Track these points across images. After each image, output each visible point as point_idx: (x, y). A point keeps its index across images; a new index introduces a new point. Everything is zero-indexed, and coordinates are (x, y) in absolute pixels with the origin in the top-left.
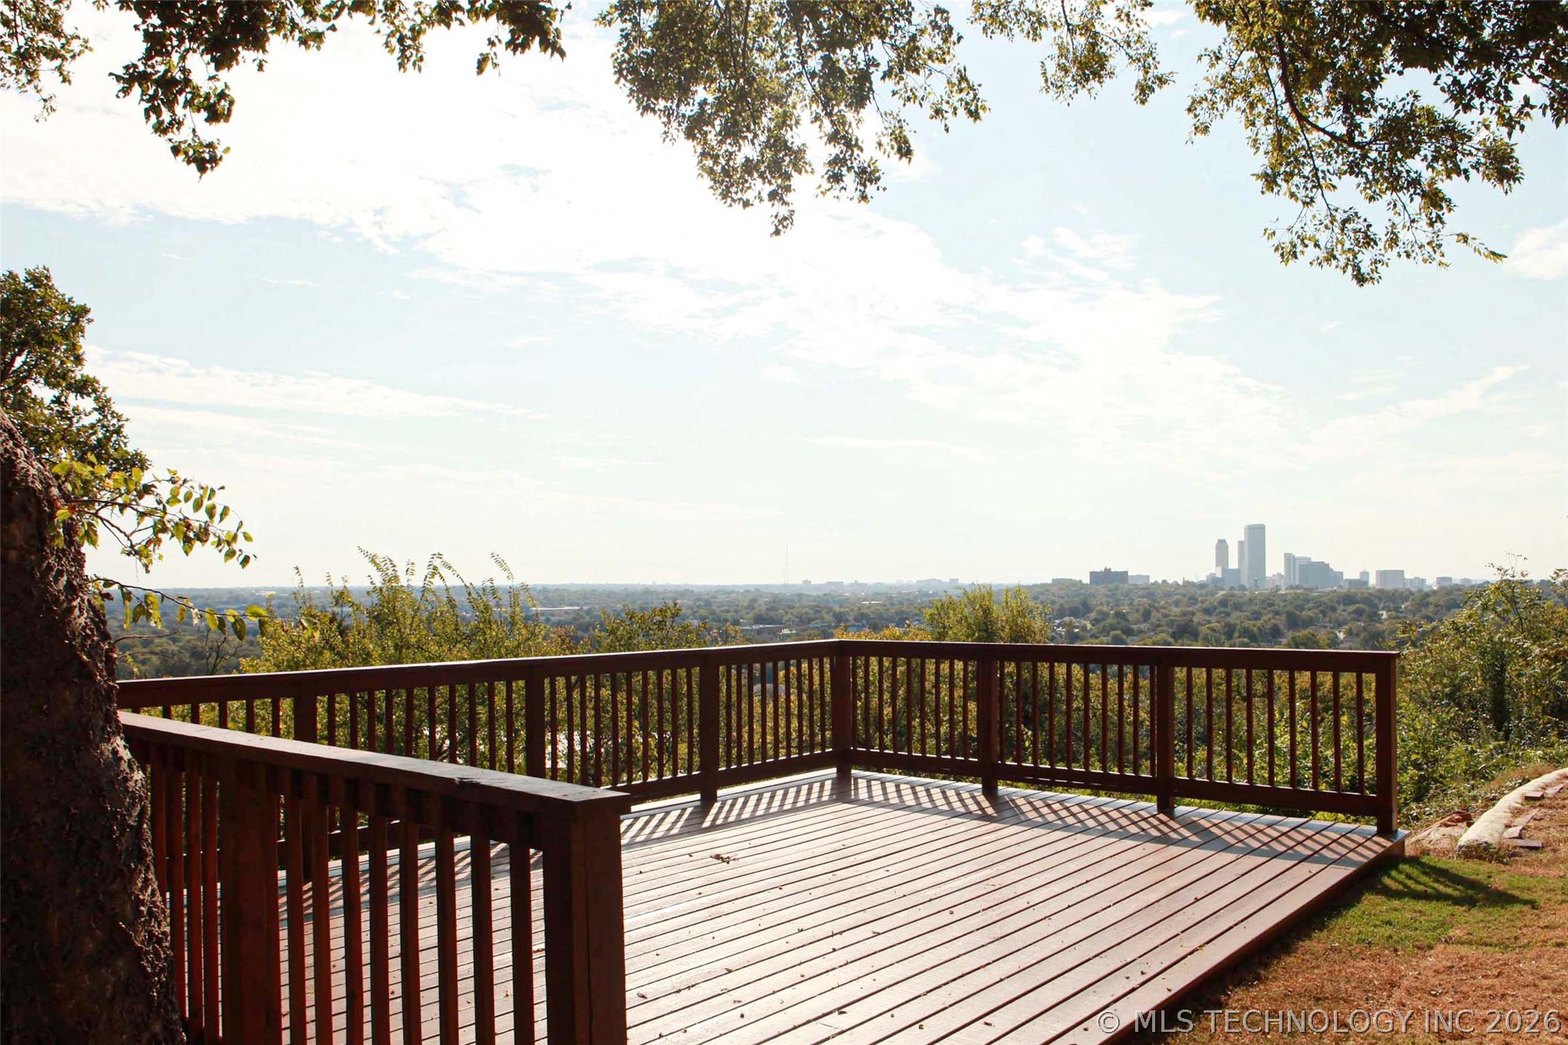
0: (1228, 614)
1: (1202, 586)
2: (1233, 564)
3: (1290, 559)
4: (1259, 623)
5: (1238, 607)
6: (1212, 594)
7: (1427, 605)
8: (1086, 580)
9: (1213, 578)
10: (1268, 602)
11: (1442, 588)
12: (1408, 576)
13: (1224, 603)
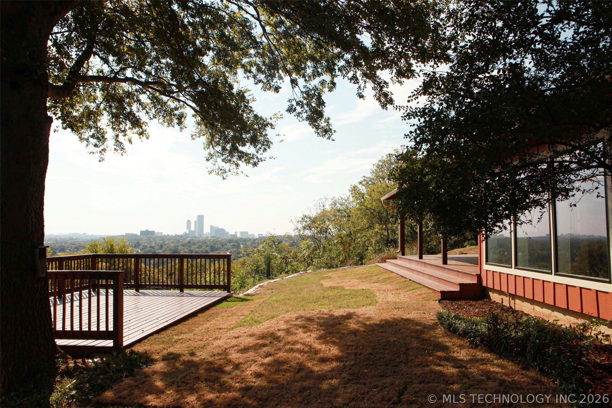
0: (190, 246)
1: (182, 236)
2: (193, 229)
3: (212, 227)
4: (201, 249)
5: (194, 244)
6: (185, 239)
7: (255, 243)
8: (139, 234)
9: (185, 234)
10: (204, 242)
11: (259, 238)
12: (249, 233)
13: (189, 242)
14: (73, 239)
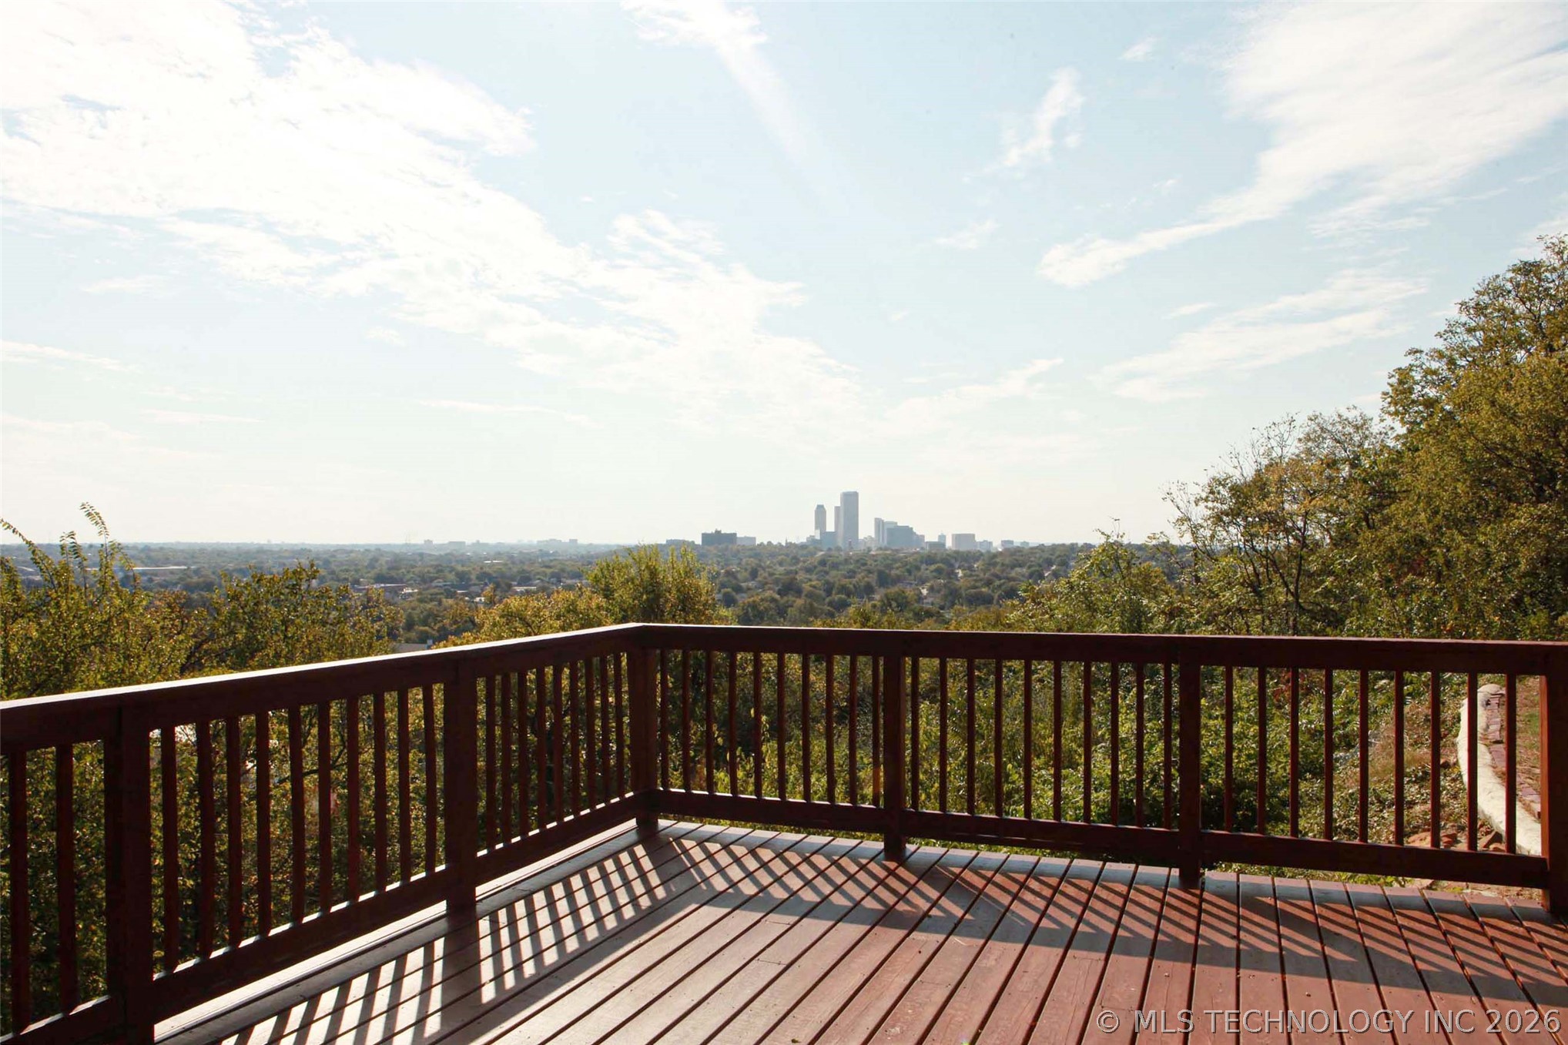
0: (827, 573)
1: (803, 547)
2: (830, 527)
3: (879, 523)
4: (854, 581)
5: (835, 566)
6: (812, 554)
7: (995, 564)
8: (699, 541)
9: (812, 540)
10: (862, 561)
11: (1006, 550)
12: (978, 539)
13: (823, 563)
14: (547, 554)
